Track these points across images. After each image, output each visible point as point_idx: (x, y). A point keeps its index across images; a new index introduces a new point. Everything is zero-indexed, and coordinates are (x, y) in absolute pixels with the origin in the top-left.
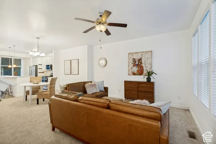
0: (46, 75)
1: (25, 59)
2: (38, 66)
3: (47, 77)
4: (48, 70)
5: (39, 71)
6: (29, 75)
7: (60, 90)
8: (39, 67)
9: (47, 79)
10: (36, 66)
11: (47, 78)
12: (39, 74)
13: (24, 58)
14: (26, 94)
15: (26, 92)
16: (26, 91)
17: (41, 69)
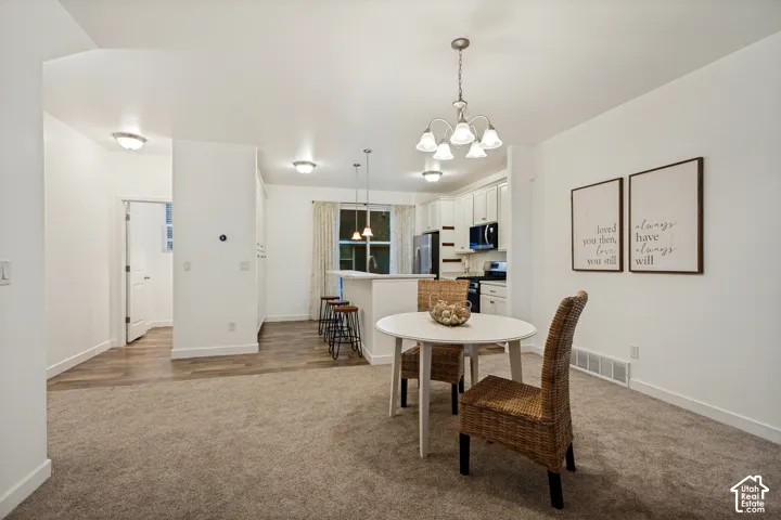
0: (468, 270)
1: (401, 209)
2: (442, 233)
3: (477, 279)
4: (480, 247)
5: (444, 253)
6: (411, 270)
7: (542, 354)
8: (444, 237)
9: (478, 290)
10: (436, 235)
11: (476, 285)
12: (443, 267)
13: (396, 206)
14: (403, 369)
15: (403, 362)
16: (404, 355)
17: (452, 245)
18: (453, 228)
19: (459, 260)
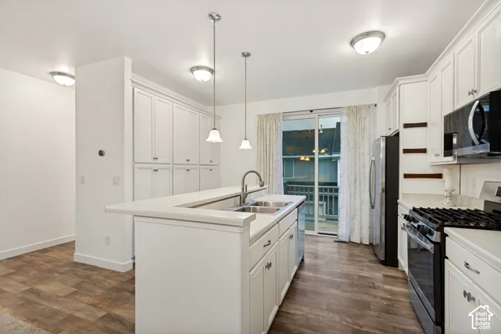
1: (356, 110)
2: (404, 134)
17: (424, 151)
18: (424, 125)
19: (439, 176)
